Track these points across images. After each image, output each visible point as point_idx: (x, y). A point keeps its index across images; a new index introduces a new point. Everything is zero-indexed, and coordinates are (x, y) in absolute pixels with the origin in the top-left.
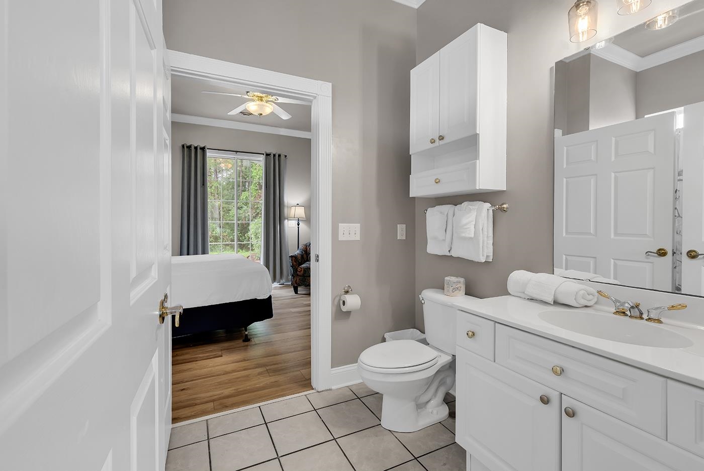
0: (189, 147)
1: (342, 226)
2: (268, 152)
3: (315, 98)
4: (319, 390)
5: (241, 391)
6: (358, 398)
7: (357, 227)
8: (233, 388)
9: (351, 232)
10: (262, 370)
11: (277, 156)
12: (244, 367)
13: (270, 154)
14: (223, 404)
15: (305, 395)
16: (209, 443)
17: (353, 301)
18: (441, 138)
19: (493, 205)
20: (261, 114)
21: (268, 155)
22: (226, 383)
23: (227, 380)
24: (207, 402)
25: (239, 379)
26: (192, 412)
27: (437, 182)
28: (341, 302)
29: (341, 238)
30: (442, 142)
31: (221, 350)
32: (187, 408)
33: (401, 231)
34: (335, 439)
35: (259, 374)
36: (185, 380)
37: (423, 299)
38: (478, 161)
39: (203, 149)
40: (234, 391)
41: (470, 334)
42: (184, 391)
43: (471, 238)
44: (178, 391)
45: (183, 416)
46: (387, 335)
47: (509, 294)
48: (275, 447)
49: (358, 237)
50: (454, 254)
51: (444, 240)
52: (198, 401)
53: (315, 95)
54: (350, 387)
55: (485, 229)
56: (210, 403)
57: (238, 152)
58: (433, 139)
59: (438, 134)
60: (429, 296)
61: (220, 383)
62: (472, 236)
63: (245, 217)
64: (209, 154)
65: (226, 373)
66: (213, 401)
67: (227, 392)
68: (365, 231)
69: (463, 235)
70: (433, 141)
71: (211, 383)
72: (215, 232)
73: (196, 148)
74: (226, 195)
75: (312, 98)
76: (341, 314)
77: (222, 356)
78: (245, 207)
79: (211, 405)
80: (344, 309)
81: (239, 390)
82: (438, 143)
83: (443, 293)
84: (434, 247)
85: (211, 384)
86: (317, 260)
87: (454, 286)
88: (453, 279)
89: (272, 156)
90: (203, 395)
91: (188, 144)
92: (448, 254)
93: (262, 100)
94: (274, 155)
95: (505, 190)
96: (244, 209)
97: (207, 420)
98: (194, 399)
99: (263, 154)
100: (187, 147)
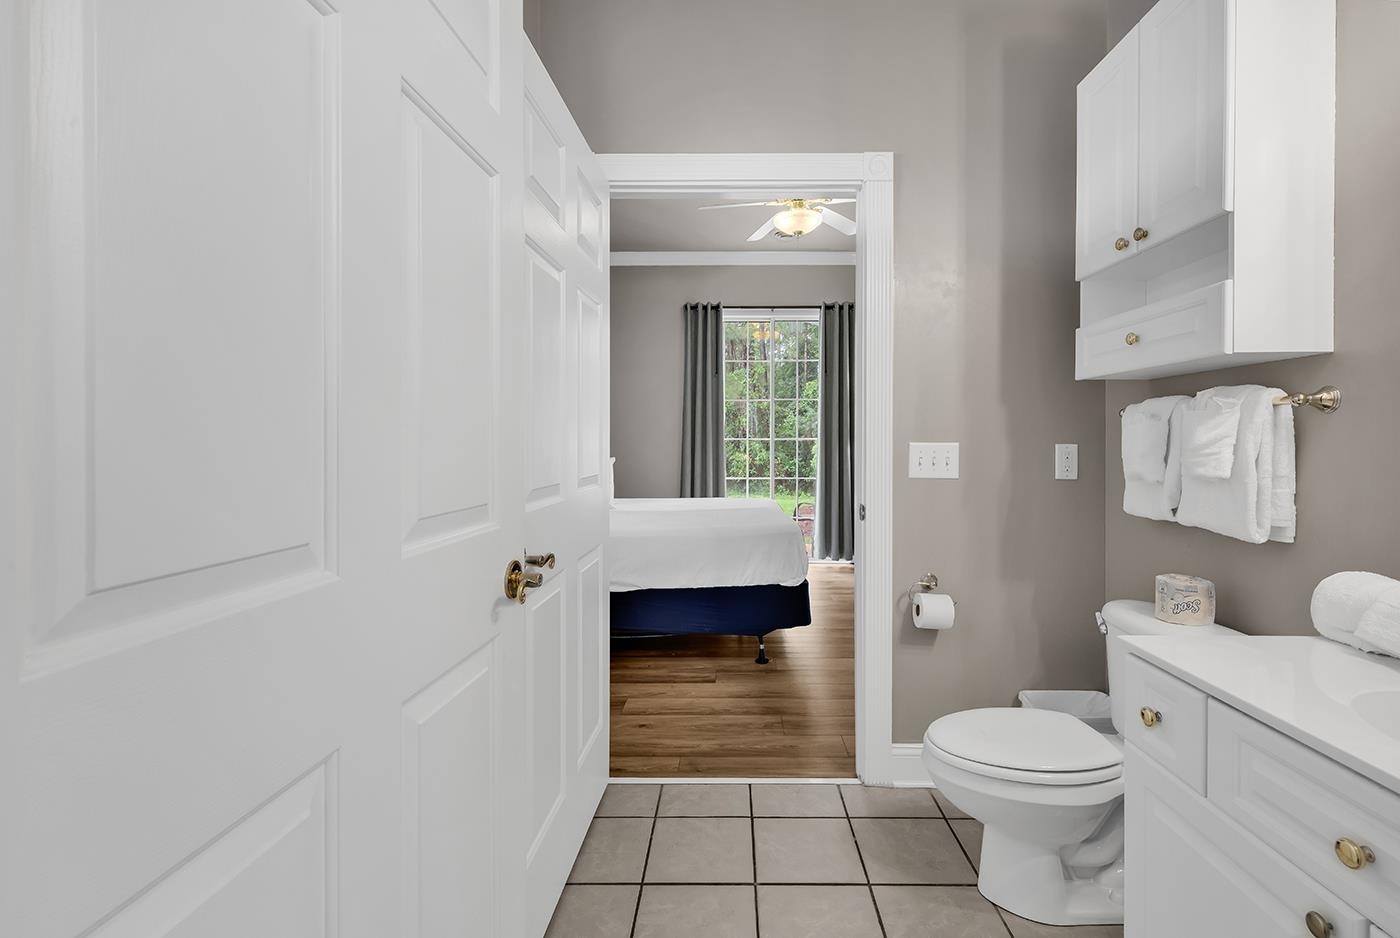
0: (695, 308)
1: (915, 447)
2: (829, 302)
3: (859, 188)
4: (866, 783)
5: (727, 750)
6: (944, 818)
7: (951, 450)
8: (718, 742)
9: (938, 460)
10: (773, 721)
11: (846, 309)
12: (746, 707)
13: (833, 307)
14: (694, 764)
15: (838, 786)
16: (654, 822)
17: (937, 609)
18: (1142, 235)
19: (1291, 394)
20: (800, 233)
21: (829, 308)
22: (709, 730)
23: (711, 724)
24: (670, 755)
25: (732, 729)
26: (645, 766)
27: (1134, 340)
28: (914, 607)
29: (914, 472)
30: (1144, 244)
31: (718, 671)
32: (640, 758)
33: (1066, 461)
34: (869, 884)
35: (766, 726)
36: (650, 711)
37: (1104, 623)
38: (1229, 282)
39: (716, 308)
40: (716, 747)
41: (1149, 715)
42: (643, 729)
43: (1222, 480)
44: (635, 726)
45: (632, 769)
46: (1024, 696)
47: (1315, 633)
48: (755, 864)
49: (953, 472)
50: (1183, 518)
51: (1160, 483)
52: (660, 750)
53: (860, 183)
54: (933, 791)
55: (1267, 458)
56: (674, 758)
57: (775, 307)
58: (1122, 239)
59: (1135, 223)
60: (1119, 618)
61: (700, 729)
62: (1227, 474)
63: (812, 430)
64: (727, 316)
65: (713, 713)
66: (680, 755)
67: (706, 745)
68: (967, 460)
69: (1201, 471)
70: (1122, 245)
71: (685, 724)
72: (757, 458)
73: (705, 308)
74: (782, 388)
75: (853, 190)
76: (912, 634)
77: (714, 681)
78: (811, 411)
79: (675, 762)
80: (919, 622)
81: (726, 747)
82: (1135, 247)
83: (1152, 613)
84: (1141, 501)
85: (685, 726)
86: (863, 517)
87: (1179, 599)
88: (1181, 581)
89: (837, 309)
90: (667, 742)
91: (694, 303)
92: (1169, 517)
93: (801, 205)
94: (841, 308)
95: (1332, 350)
96: (808, 414)
97: (662, 785)
98: (655, 745)
99: (820, 307)
100: (692, 308)
